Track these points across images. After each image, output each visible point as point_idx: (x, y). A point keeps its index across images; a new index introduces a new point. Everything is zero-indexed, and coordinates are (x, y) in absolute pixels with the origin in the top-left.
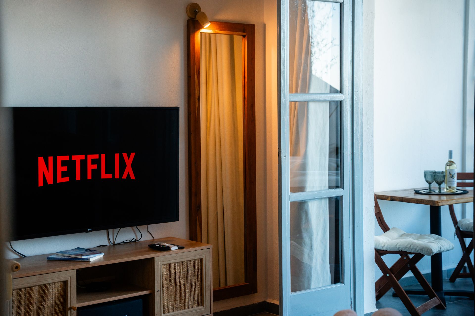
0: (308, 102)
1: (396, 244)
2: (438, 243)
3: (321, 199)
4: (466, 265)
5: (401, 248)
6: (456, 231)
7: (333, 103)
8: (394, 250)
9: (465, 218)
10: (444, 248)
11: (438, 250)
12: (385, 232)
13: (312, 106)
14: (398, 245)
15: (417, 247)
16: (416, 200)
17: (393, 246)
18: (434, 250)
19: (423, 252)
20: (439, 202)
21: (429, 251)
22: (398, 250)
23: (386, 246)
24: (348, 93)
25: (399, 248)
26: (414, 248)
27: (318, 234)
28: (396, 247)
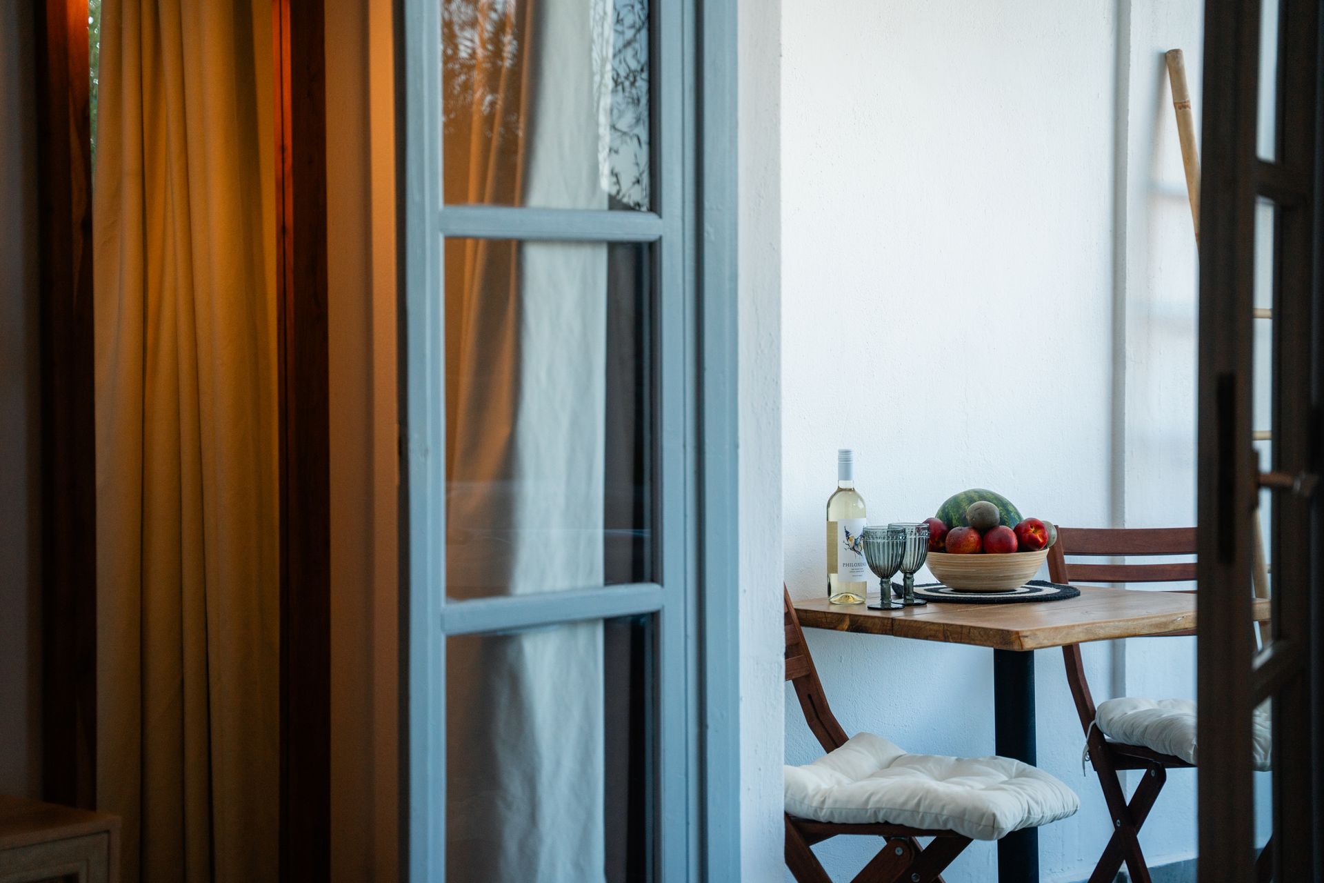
0: (520, 244)
1: (866, 795)
2: (1018, 789)
3: (573, 624)
4: (1124, 868)
5: (885, 810)
6: (1089, 742)
7: (621, 253)
8: (858, 821)
9: (1123, 695)
10: (1042, 809)
11: (1019, 820)
12: (828, 752)
13: (538, 261)
14: (874, 799)
15: (943, 807)
16: (941, 628)
17: (853, 806)
18: (1006, 816)
19: (962, 826)
20: (1026, 637)
21: (988, 825)
22: (873, 821)
23: (828, 804)
24: (678, 212)
25: (876, 813)
26: (933, 811)
27: (558, 763)
28: (867, 810)
